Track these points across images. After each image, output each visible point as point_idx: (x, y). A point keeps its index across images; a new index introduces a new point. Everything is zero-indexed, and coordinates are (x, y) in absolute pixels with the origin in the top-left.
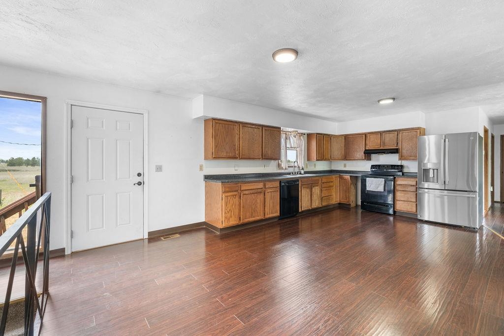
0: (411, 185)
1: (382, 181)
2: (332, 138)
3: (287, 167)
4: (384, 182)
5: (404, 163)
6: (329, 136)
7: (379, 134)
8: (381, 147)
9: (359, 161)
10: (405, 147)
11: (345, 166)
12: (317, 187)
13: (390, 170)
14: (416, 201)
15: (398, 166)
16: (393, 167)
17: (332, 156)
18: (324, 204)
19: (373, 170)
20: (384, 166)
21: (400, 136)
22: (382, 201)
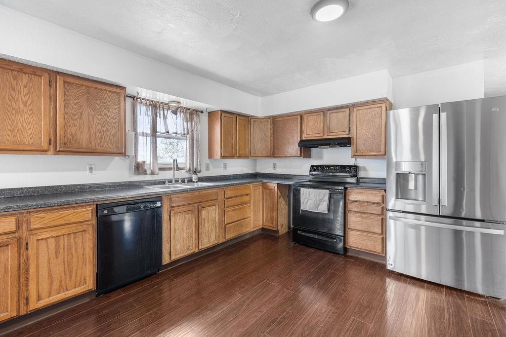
0: (374, 203)
1: (324, 195)
2: (252, 122)
3: (157, 170)
4: (327, 197)
5: (360, 162)
6: (247, 119)
7: (322, 113)
8: (324, 135)
9: (292, 160)
10: (362, 134)
11: (275, 167)
12: (214, 207)
13: (338, 174)
14: (382, 233)
15: (350, 167)
16: (343, 168)
17: (252, 151)
18: (229, 236)
19: (314, 173)
20: (329, 167)
21: (354, 117)
22: (326, 231)
